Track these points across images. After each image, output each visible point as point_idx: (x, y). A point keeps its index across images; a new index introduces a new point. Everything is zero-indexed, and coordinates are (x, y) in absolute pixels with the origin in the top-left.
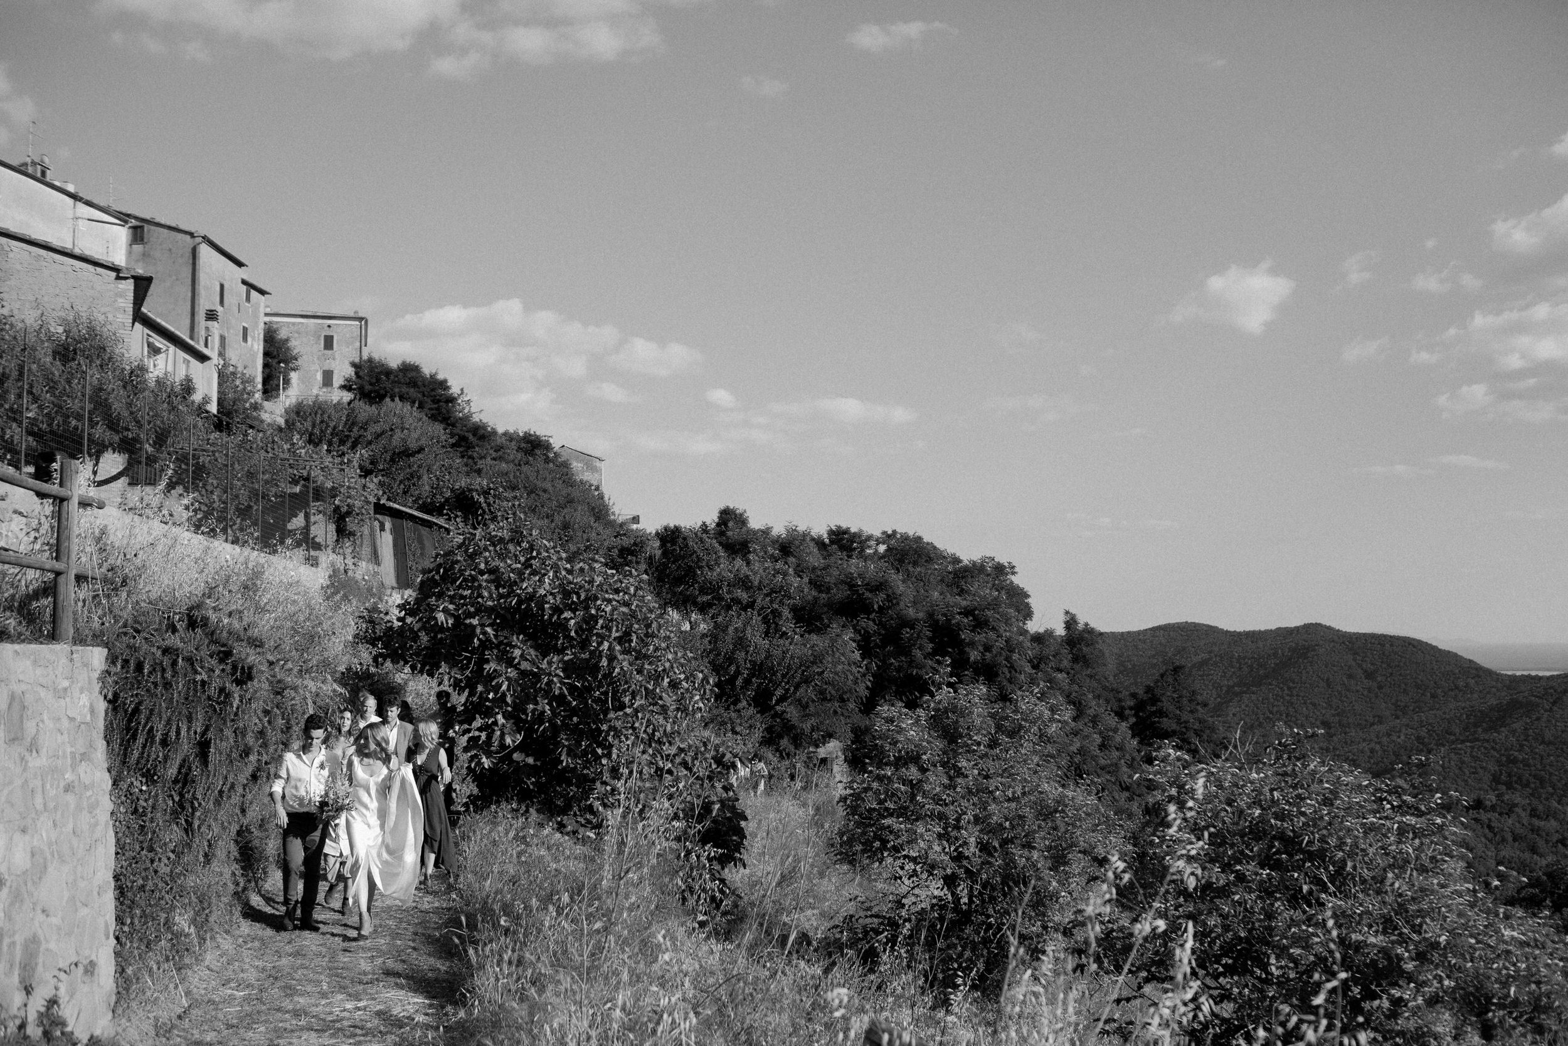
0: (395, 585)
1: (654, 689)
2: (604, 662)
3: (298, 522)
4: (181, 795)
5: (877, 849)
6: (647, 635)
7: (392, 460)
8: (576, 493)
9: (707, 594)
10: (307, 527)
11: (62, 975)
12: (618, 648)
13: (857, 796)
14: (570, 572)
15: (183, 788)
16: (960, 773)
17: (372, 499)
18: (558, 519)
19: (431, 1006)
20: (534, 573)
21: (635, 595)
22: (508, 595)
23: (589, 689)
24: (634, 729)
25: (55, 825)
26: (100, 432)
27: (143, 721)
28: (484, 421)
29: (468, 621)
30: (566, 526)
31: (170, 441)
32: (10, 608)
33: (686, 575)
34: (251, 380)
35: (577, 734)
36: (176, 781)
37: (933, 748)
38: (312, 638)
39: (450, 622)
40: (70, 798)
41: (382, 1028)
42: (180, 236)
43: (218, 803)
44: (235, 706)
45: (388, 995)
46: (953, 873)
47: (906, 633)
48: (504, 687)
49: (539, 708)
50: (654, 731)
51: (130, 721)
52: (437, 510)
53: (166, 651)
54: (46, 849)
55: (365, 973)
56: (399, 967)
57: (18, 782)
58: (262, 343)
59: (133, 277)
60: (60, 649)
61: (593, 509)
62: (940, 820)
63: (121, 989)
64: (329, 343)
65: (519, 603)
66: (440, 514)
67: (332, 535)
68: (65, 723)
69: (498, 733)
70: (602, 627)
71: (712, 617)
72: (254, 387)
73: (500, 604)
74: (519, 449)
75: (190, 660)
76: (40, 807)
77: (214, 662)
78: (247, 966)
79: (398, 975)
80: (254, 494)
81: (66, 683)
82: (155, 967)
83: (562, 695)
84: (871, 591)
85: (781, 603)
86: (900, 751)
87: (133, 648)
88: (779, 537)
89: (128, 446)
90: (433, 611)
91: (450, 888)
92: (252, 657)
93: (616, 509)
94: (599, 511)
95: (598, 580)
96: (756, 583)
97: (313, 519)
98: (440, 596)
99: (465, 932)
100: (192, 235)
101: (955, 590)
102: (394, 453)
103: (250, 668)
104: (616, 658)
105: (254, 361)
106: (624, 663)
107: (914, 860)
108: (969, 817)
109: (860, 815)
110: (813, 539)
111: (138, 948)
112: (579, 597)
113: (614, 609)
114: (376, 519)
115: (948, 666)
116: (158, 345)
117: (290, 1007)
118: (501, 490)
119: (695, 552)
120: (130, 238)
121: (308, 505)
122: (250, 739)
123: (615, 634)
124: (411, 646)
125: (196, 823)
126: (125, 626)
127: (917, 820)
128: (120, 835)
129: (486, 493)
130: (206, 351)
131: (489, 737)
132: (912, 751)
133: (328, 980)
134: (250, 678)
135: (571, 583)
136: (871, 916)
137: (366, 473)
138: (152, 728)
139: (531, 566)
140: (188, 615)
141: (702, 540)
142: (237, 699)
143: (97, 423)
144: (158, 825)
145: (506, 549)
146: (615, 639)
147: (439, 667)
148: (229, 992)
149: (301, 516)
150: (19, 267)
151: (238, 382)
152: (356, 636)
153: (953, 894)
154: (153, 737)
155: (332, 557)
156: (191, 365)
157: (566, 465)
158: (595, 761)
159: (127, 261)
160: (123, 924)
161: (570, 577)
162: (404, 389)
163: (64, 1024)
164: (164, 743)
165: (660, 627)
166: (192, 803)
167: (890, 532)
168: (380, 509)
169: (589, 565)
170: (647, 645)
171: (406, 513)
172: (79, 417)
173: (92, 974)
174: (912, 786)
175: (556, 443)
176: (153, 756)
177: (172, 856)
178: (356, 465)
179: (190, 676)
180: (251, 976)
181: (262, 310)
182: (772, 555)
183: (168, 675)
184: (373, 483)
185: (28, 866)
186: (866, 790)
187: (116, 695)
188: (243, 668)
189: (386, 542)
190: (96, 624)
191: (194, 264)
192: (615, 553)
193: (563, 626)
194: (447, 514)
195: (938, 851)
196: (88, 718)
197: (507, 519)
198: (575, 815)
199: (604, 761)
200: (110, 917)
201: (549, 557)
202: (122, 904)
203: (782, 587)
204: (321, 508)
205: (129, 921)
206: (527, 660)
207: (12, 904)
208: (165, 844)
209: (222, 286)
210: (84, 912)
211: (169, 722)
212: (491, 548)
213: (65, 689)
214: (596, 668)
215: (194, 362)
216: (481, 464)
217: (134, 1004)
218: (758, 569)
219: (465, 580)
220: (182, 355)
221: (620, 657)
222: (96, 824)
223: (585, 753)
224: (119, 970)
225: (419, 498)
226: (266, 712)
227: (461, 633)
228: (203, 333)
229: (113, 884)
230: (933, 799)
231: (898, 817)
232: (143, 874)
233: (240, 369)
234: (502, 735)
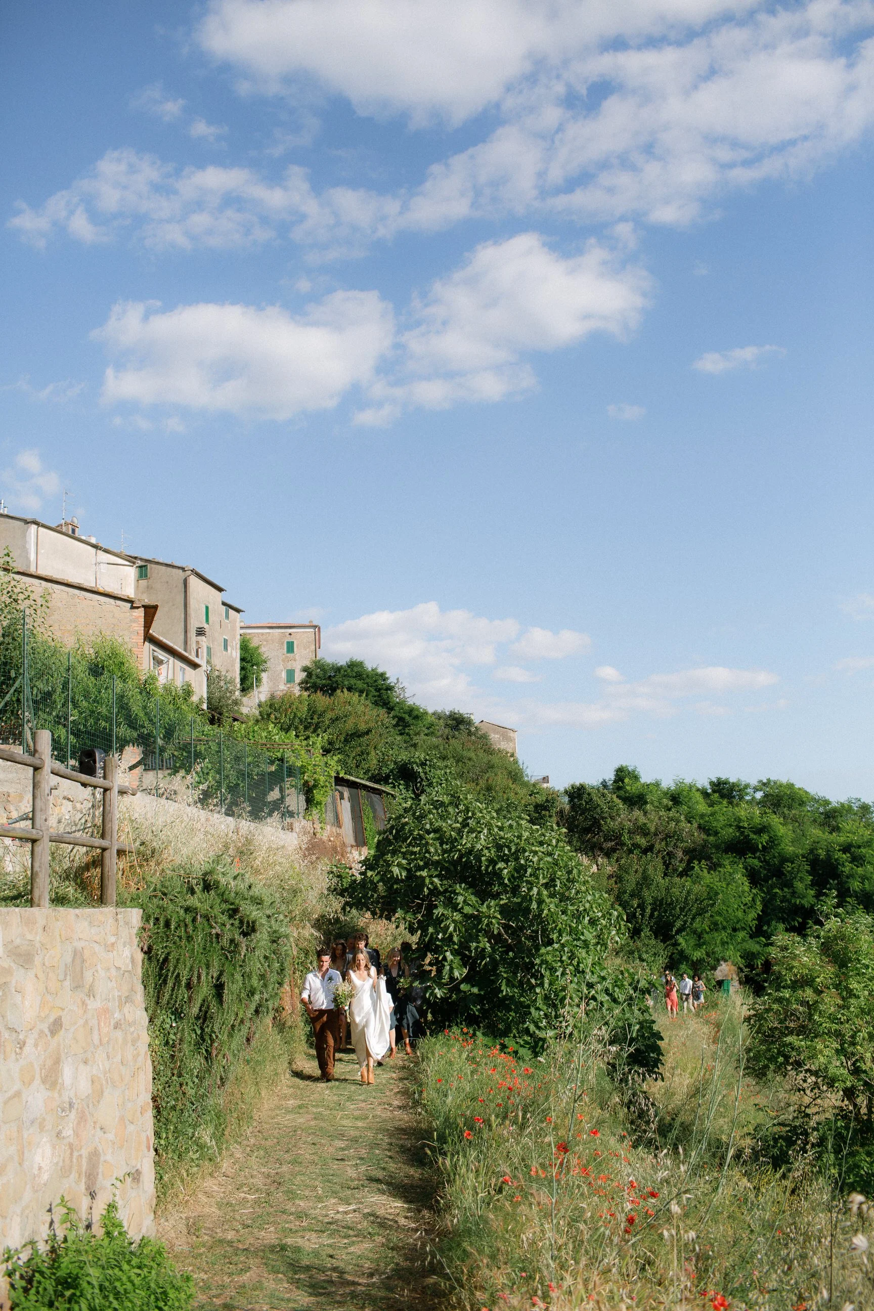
0: (354, 844)
1: (577, 927)
2: (534, 905)
3: (274, 795)
4: (202, 1029)
5: (781, 1064)
6: (568, 880)
7: (346, 740)
8: (495, 760)
9: (611, 840)
10: (282, 799)
11: (118, 1184)
12: (545, 892)
13: (759, 1017)
14: (501, 829)
15: (203, 1023)
16: (851, 994)
17: (333, 774)
18: (482, 783)
19: (409, 1210)
20: (472, 831)
21: (556, 846)
22: (450, 851)
23: (521, 929)
24: (562, 962)
25: (108, 1057)
26: (123, 731)
27: (172, 969)
28: (418, 703)
29: (418, 874)
30: (489, 789)
31: (176, 734)
32: (67, 878)
33: (592, 825)
34: (231, 682)
35: (514, 967)
36: (198, 1018)
37: (826, 973)
38: (295, 892)
39: (404, 874)
40: (119, 1034)
41: (370, 1230)
42: (174, 570)
43: (230, 1035)
44: (243, 954)
45: (372, 1200)
46: (853, 1086)
47: (788, 867)
48: (451, 929)
49: (481, 945)
50: (578, 963)
51: (161, 969)
52: (385, 780)
53: (187, 910)
54: (102, 1076)
55: (352, 1180)
56: (380, 1174)
57: (81, 1022)
58: (239, 651)
59: (143, 606)
60: (108, 911)
61: (510, 773)
62: (837, 1037)
63: (160, 1194)
64: (290, 647)
65: (461, 857)
66: (387, 783)
67: (303, 804)
68: (113, 972)
69: (448, 968)
70: (531, 875)
71: (617, 861)
72: (235, 687)
73: (443, 858)
74: (447, 725)
75: (207, 918)
76: (97, 1042)
77: (225, 918)
78: (255, 1173)
79: (378, 1181)
80: (241, 774)
81: (113, 939)
82: (185, 1174)
83: (499, 934)
84: (755, 833)
85: (676, 846)
86: (796, 975)
87: (163, 909)
88: (669, 789)
89: (145, 741)
90: (389, 865)
91: (416, 1103)
92: (253, 913)
93: (529, 772)
94: (515, 775)
95: (526, 834)
96: (653, 830)
97: (287, 792)
98: (394, 853)
99: (435, 1144)
100: (183, 569)
101: (827, 828)
102: (347, 735)
103: (254, 922)
104: (544, 901)
105: (233, 665)
106: (551, 906)
107: (816, 1074)
108: (863, 1034)
109: (764, 1034)
110: (698, 790)
111: (172, 1159)
112: (510, 850)
113: (540, 860)
114: (336, 790)
115: (834, 898)
116: (160, 657)
117: (293, 1210)
118: (435, 761)
119: (599, 805)
120: (137, 575)
121: (283, 781)
122: (255, 982)
123: (542, 881)
124: (372, 896)
125: (214, 1053)
126: (155, 890)
127: (816, 1037)
128: (156, 1063)
129: (423, 764)
130: (197, 660)
131: (439, 971)
132: (807, 975)
133: (321, 1185)
134: (254, 930)
135: (502, 838)
136: (779, 1124)
137: (326, 751)
138: (179, 974)
139: (468, 825)
140: (203, 879)
141: (603, 795)
142: (245, 948)
143: (121, 723)
144: (184, 1055)
145: (446, 811)
146: (542, 885)
147: (395, 912)
148: (243, 1195)
149: (277, 790)
150: (59, 604)
151: (222, 683)
152: (329, 889)
153: (855, 1105)
154: (180, 981)
155: (304, 822)
156: (186, 672)
157: (485, 737)
158: (530, 989)
159: (135, 594)
160: (160, 1138)
161: (502, 833)
162: (353, 681)
163: (120, 1225)
164: (189, 986)
165: (579, 872)
166: (211, 1036)
167: (765, 781)
168: (339, 781)
169: (517, 822)
170: (569, 889)
171: (361, 784)
172: (108, 719)
173: (138, 1181)
174: (809, 1007)
175: (476, 719)
176: (180, 997)
177: (196, 1080)
178: (319, 746)
179: (207, 930)
180: (259, 1181)
181: (238, 625)
182: (667, 806)
183: (190, 929)
184: (333, 760)
185: (90, 1092)
186: (768, 1011)
187: (150, 948)
188: (248, 922)
189: (345, 808)
190: (133, 889)
191: (186, 592)
192: (531, 808)
193: (498, 875)
194: (392, 783)
195: (838, 1068)
196: (130, 967)
197: (441, 784)
198: (515, 1037)
199: (538, 990)
200: (151, 1133)
201: (483, 817)
202: (159, 1121)
203: (675, 832)
204: (294, 783)
205: (164, 1136)
206: (469, 905)
207: (79, 1123)
208: (191, 1070)
209: (207, 608)
210: (131, 1128)
211: (191, 969)
212: (434, 811)
213: (113, 944)
214: (528, 910)
215: (188, 669)
216: (416, 739)
217: (170, 1206)
218: (652, 818)
219: (414, 839)
220: (179, 664)
221: (548, 900)
222: (138, 1055)
223: (521, 983)
224: (159, 1177)
225: (368, 771)
226: (266, 957)
227: (413, 882)
228: (194, 646)
229: (151, 1104)
230: (829, 1018)
231: (798, 1035)
232: (175, 1096)
233: (223, 673)
234: (451, 969)
